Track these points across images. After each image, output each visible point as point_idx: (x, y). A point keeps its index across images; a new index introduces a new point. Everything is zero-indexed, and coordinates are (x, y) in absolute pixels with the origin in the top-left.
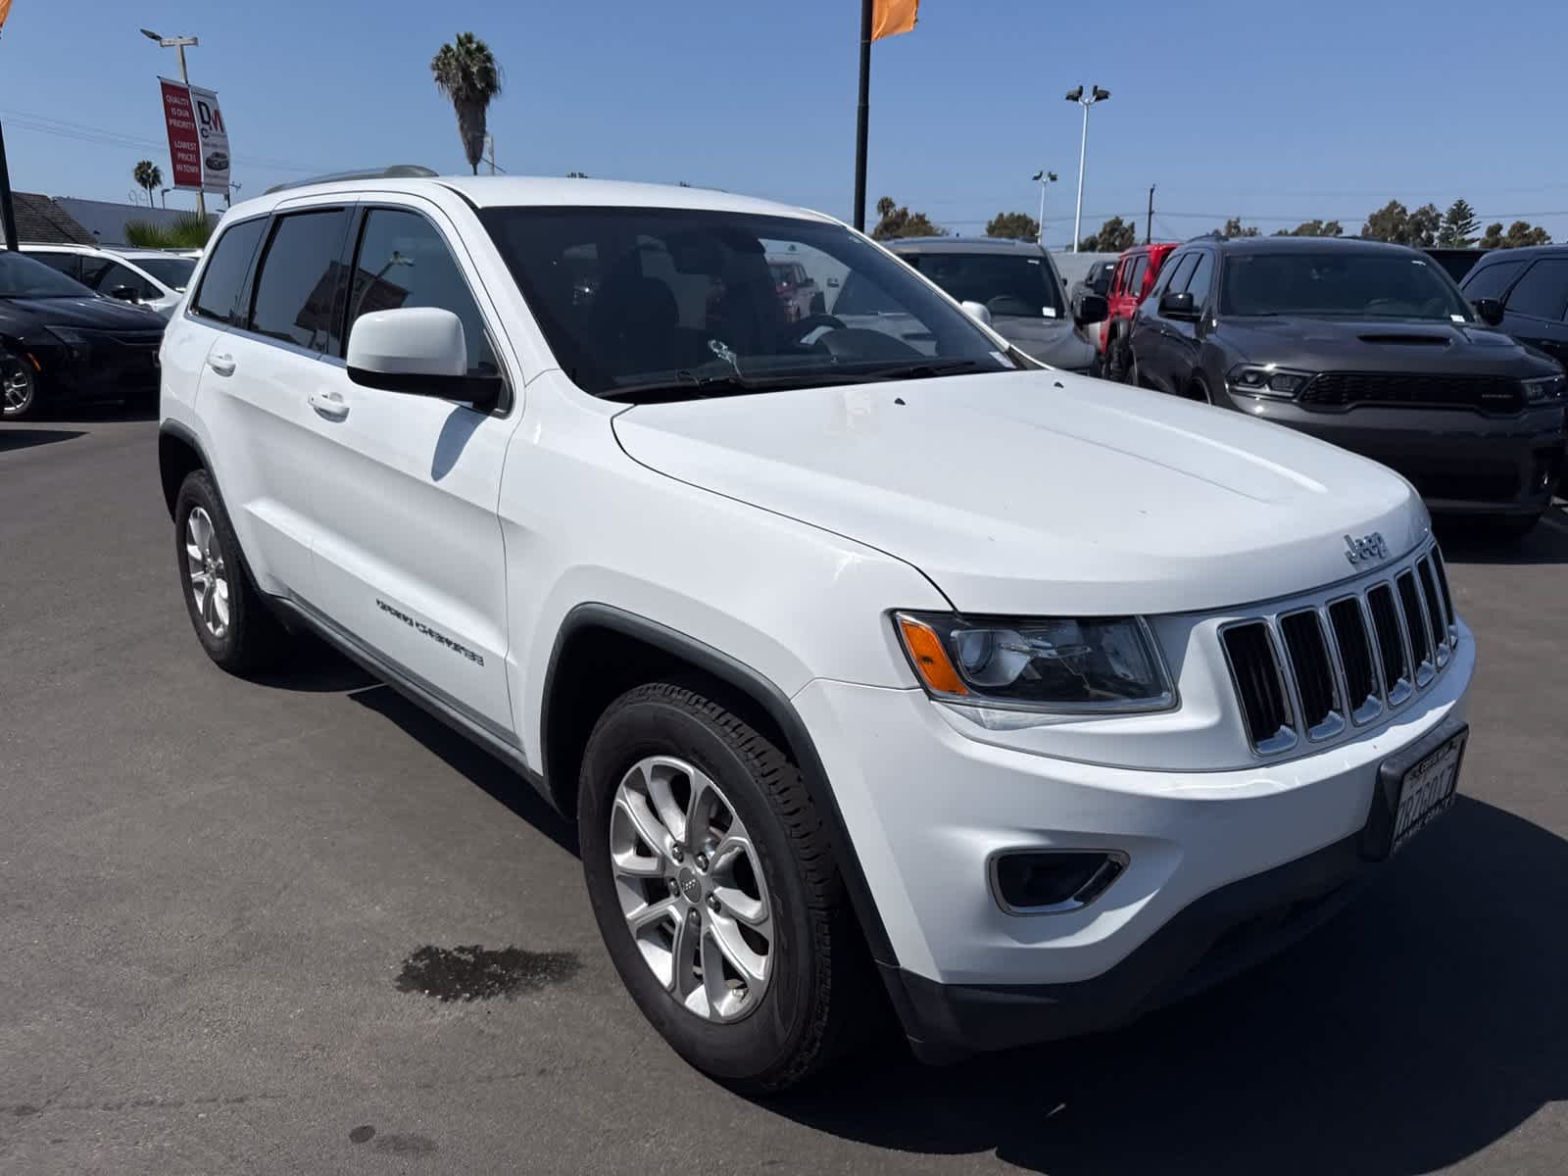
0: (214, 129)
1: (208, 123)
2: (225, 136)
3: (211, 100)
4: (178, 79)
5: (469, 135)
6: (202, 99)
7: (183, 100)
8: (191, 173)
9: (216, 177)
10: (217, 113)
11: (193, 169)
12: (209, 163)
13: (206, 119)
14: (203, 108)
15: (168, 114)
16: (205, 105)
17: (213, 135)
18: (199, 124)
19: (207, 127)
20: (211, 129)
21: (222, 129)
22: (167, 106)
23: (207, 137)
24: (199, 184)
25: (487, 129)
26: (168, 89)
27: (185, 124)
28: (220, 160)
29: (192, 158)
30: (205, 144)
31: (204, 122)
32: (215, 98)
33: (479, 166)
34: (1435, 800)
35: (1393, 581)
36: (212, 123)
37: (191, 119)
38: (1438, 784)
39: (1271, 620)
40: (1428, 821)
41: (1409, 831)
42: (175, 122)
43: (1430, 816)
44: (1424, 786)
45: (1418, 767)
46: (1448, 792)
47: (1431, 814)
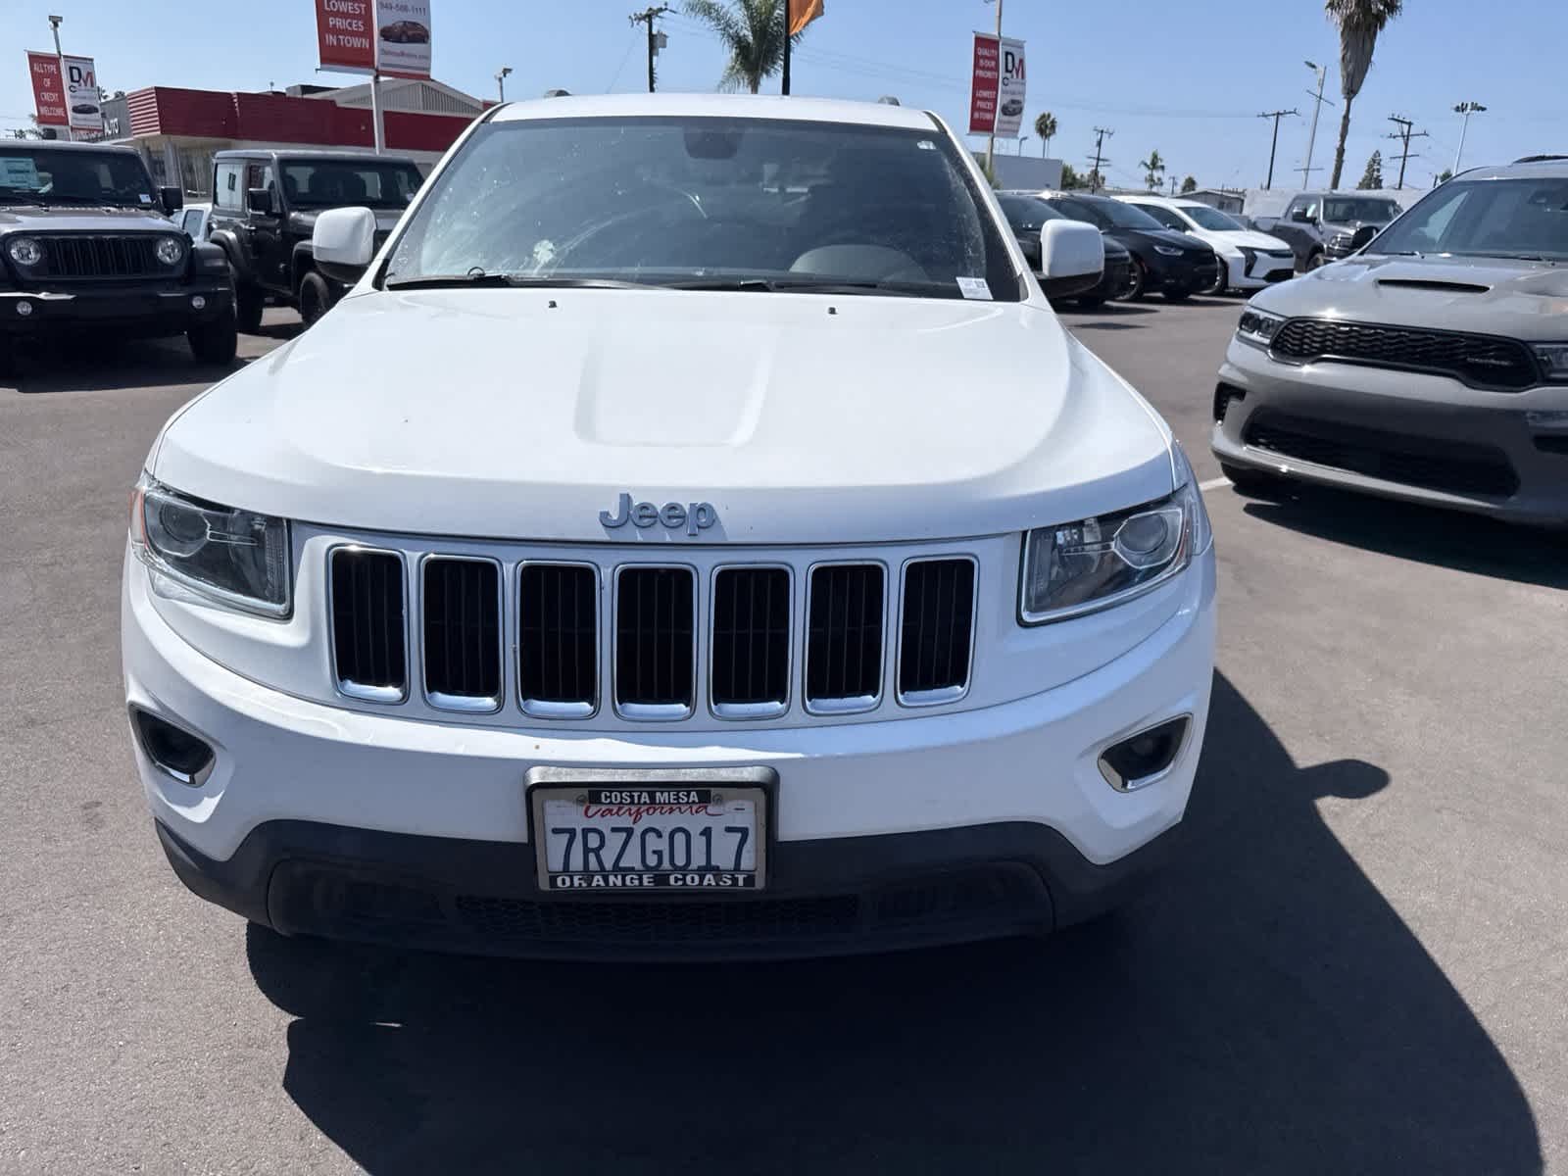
0: (1016, 77)
1: (1011, 72)
2: (1024, 84)
3: (1019, 50)
4: (992, 32)
5: (1351, 67)
6: (1009, 49)
7: (993, 51)
8: (986, 121)
9: (1009, 122)
10: (1021, 61)
11: (988, 116)
12: (1005, 111)
13: (1010, 68)
14: (1010, 57)
15: (976, 66)
16: (1011, 54)
17: (1012, 83)
18: (1002, 73)
19: (1008, 75)
20: (1012, 77)
21: (1023, 77)
22: (977, 57)
23: (1006, 85)
24: (991, 130)
25: (1373, 59)
26: (981, 42)
27: (989, 74)
28: (1014, 106)
29: (990, 105)
30: (1003, 92)
31: (1007, 71)
32: (1021, 47)
33: (1353, 100)
34: (699, 860)
35: (705, 569)
36: (1014, 72)
37: (996, 69)
38: (699, 843)
39: (413, 559)
40: (680, 883)
41: (612, 879)
42: (980, 73)
43: (684, 879)
44: (638, 830)
45: (585, 791)
46: (744, 866)
47: (685, 876)
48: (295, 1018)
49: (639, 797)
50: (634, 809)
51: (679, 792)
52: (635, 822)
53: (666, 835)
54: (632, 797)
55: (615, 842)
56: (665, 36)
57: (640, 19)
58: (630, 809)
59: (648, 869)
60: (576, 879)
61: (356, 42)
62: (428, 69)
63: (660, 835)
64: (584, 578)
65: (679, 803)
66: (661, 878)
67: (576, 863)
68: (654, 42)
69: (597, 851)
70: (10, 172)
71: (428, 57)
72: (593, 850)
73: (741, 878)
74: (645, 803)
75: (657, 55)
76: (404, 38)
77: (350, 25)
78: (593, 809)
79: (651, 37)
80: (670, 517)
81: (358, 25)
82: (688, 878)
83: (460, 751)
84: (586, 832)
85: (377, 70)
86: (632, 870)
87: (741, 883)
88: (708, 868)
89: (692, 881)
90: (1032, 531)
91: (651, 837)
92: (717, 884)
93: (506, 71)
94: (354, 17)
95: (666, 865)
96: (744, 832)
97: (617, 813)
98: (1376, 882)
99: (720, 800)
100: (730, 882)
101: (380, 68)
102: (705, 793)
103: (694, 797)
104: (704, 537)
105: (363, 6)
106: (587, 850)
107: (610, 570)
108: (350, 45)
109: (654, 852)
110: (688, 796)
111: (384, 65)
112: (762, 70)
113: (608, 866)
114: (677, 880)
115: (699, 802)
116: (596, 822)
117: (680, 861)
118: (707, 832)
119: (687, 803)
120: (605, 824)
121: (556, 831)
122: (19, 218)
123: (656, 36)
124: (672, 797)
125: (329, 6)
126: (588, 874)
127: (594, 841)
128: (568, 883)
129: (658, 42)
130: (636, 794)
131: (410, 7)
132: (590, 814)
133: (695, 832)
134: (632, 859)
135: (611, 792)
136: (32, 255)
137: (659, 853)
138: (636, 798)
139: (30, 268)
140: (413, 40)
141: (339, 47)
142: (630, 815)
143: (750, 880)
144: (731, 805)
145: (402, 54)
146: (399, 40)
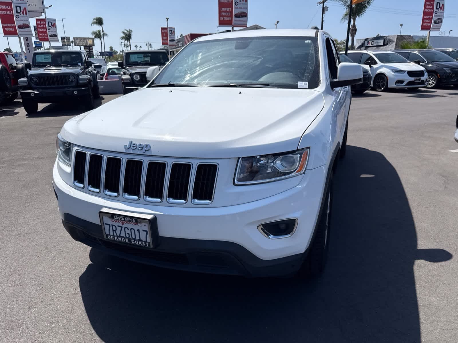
0: (440, 10)
2: (444, 13)
7: (432, 3)
8: (428, 26)
9: (437, 26)
10: (443, 5)
11: (429, 24)
12: (435, 22)
13: (438, 8)
15: (425, 8)
16: (439, 3)
17: (439, 13)
18: (435, 10)
21: (443, 10)
22: (425, 5)
23: (437, 13)
24: (429, 29)
27: (430, 11)
28: (439, 20)
29: (429, 21)
30: (435, 16)
31: (437, 9)
34: (138, 238)
35: (146, 161)
36: (440, 9)
37: (433, 9)
38: (137, 233)
39: (88, 153)
40: (134, 243)
41: (119, 238)
42: (426, 10)
43: (135, 242)
44: (124, 227)
45: (110, 215)
46: (148, 241)
47: (135, 241)
48: (92, 263)
49: (122, 218)
50: (122, 221)
51: (130, 219)
52: (122, 225)
53: (130, 229)
54: (120, 218)
55: (119, 229)
56: (328, 8)
57: (320, 3)
58: (121, 222)
59: (127, 238)
60: (112, 237)
61: (228, 19)
62: (247, 24)
63: (128, 229)
64: (119, 161)
65: (131, 221)
66: (130, 240)
67: (111, 233)
68: (324, 10)
69: (115, 231)
70: (138, 58)
71: (247, 21)
72: (114, 230)
73: (147, 244)
74: (123, 220)
75: (325, 13)
76: (241, 16)
77: (227, 14)
78: (113, 220)
79: (323, 8)
80: (139, 147)
81: (229, 14)
82: (136, 241)
83: (90, 201)
84: (113, 225)
85: (233, 26)
86: (123, 237)
87: (147, 245)
88: (140, 240)
89: (137, 242)
90: (242, 158)
91: (126, 229)
92: (142, 245)
93: (278, 22)
94: (228, 12)
95: (130, 237)
96: (147, 231)
97: (118, 222)
98: (419, 291)
99: (140, 222)
100: (145, 245)
101: (234, 25)
102: (137, 220)
103: (134, 221)
104: (147, 153)
105: (230, 9)
106: (113, 230)
107: (125, 160)
108: (226, 19)
109: (128, 233)
110: (133, 220)
111: (235, 24)
112: (357, 15)
113: (118, 235)
114: (133, 242)
115: (135, 222)
116: (114, 223)
117: (134, 237)
118: (138, 230)
119: (132, 222)
120: (116, 224)
121: (106, 224)
122: (137, 69)
123: (324, 8)
124: (129, 220)
125: (222, 9)
126: (114, 237)
127: (114, 229)
128: (110, 238)
129: (325, 10)
130: (121, 218)
131: (243, 8)
132: (113, 221)
133: (136, 230)
134: (123, 234)
135: (116, 216)
136: (138, 78)
137: (128, 234)
138: (121, 219)
139: (137, 81)
140: (243, 17)
141: (224, 20)
142: (121, 223)
143: (149, 245)
144: (143, 224)
145: (240, 21)
146: (239, 17)
